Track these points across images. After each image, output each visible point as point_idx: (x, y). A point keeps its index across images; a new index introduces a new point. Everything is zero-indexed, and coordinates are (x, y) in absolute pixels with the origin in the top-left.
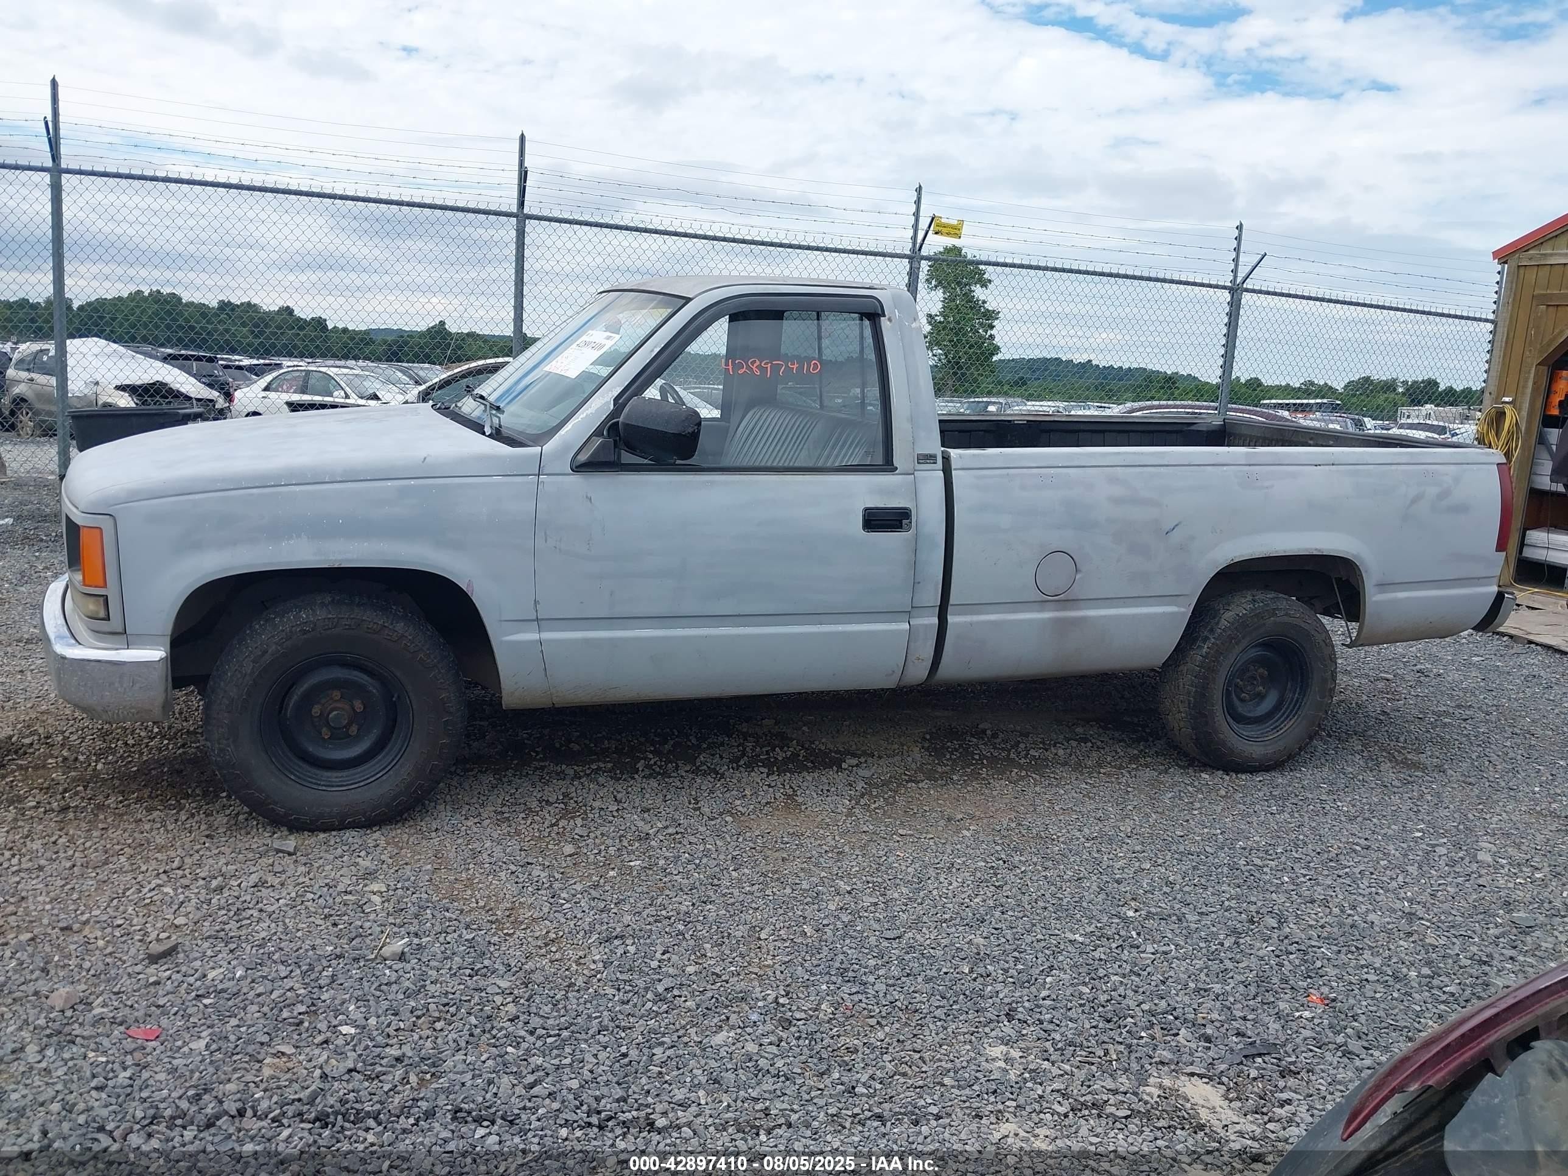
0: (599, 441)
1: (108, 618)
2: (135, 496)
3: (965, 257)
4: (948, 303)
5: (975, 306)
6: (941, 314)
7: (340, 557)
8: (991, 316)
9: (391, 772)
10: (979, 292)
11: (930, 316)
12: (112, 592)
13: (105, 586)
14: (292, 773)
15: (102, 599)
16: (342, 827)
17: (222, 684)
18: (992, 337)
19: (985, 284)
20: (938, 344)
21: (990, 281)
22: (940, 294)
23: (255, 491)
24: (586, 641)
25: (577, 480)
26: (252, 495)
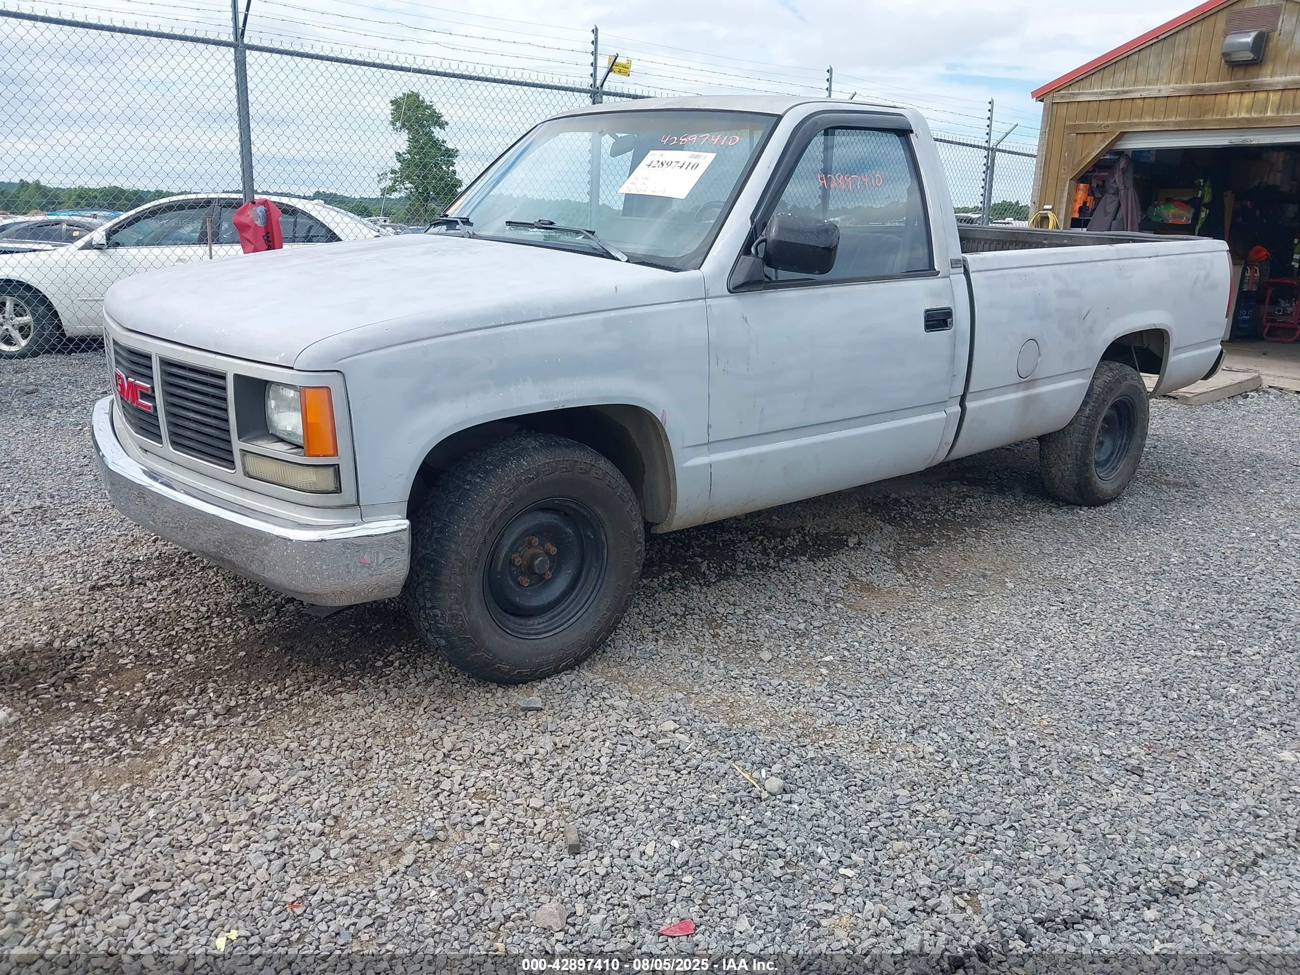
0: (750, 259)
1: (338, 490)
2: (362, 347)
3: (423, 102)
4: (413, 140)
5: (436, 144)
6: (409, 152)
7: (564, 398)
8: (451, 154)
9: (590, 610)
10: (438, 133)
11: (398, 154)
12: (344, 460)
13: (336, 453)
14: (507, 628)
15: (331, 470)
16: (557, 671)
17: (453, 546)
18: (454, 172)
19: (442, 125)
20: (408, 178)
21: (447, 123)
22: (405, 135)
23: (478, 333)
24: (743, 459)
25: (732, 301)
26: (476, 338)
